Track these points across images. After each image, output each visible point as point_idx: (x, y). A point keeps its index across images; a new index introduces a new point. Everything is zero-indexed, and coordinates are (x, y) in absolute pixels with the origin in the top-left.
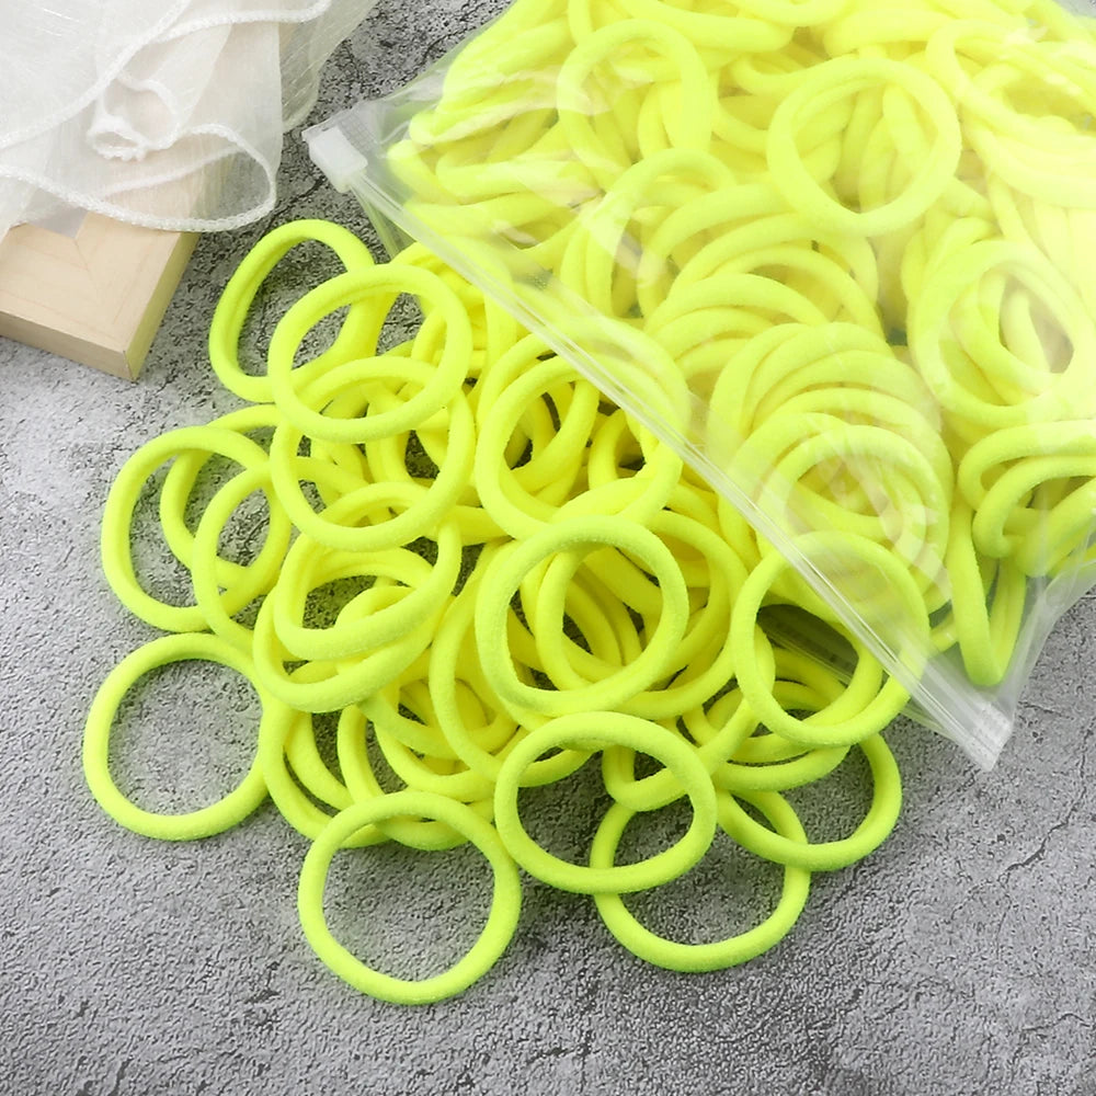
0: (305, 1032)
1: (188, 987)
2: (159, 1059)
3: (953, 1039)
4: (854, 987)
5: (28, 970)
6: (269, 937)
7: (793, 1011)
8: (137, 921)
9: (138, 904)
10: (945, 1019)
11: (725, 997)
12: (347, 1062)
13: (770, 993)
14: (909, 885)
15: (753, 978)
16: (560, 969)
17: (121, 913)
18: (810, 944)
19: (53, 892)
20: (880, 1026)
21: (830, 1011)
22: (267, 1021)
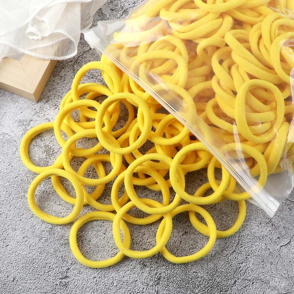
0: (76, 288)
1: (44, 274)
4: (235, 280)
6: (67, 261)
7: (217, 286)
8: (30, 255)
9: (31, 250)
10: (261, 290)
11: (197, 282)
13: (210, 281)
14: (251, 251)
15: (205, 276)
16: (150, 272)
17: (26, 253)
18: (222, 267)
19: (7, 246)
20: (242, 292)
21: (227, 287)
22: (65, 285)
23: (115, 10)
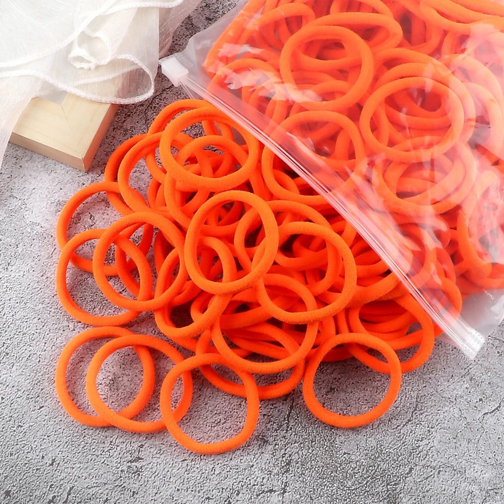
0: (154, 477)
1: (101, 454)
2: (87, 487)
3: (455, 492)
4: (410, 467)
5: (28, 443)
7: (381, 477)
10: (451, 483)
11: (350, 469)
12: (173, 492)
13: (371, 468)
14: (437, 420)
15: (363, 461)
16: (274, 453)
18: (390, 446)
19: (41, 408)
20: (421, 485)
21: (398, 477)
22: (137, 471)
23: (213, 19)
